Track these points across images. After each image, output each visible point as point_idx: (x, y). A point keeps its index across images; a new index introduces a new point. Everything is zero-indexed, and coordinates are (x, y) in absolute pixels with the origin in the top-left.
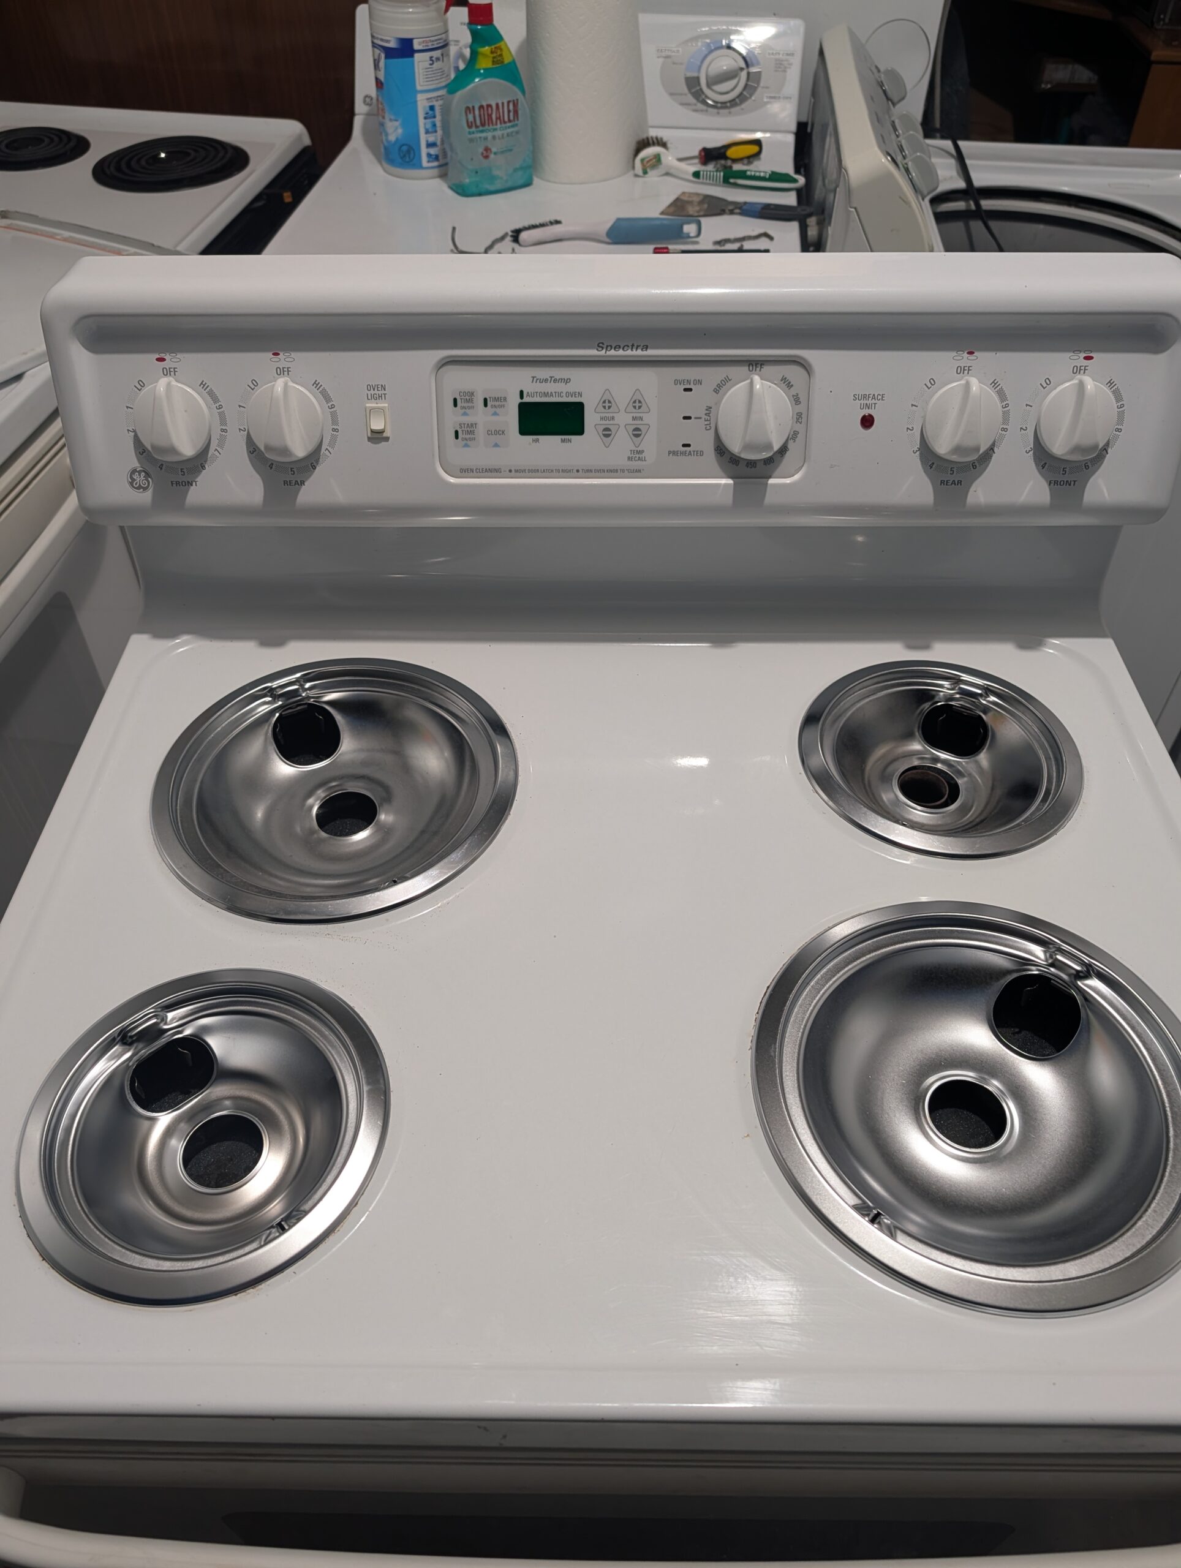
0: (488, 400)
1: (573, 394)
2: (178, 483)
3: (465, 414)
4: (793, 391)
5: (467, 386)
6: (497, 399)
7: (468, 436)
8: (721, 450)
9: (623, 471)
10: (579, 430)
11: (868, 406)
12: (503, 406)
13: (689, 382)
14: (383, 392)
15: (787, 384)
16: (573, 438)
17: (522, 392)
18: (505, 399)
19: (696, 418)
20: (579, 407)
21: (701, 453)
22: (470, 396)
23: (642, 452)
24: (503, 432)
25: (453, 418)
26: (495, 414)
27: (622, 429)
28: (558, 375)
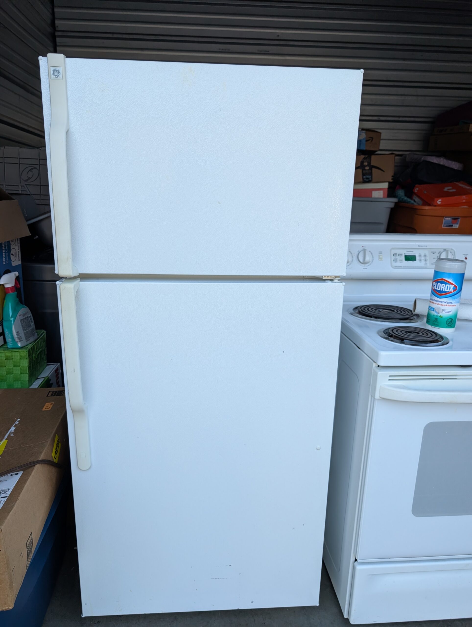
0: (399, 255)
3: (395, 257)
6: (401, 254)
7: (396, 261)
9: (424, 267)
10: (415, 260)
11: (466, 256)
12: (401, 256)
13: (434, 252)
20: (415, 256)
22: (396, 254)
23: (426, 264)
24: (402, 260)
26: (401, 257)
27: (423, 260)
28: (411, 251)
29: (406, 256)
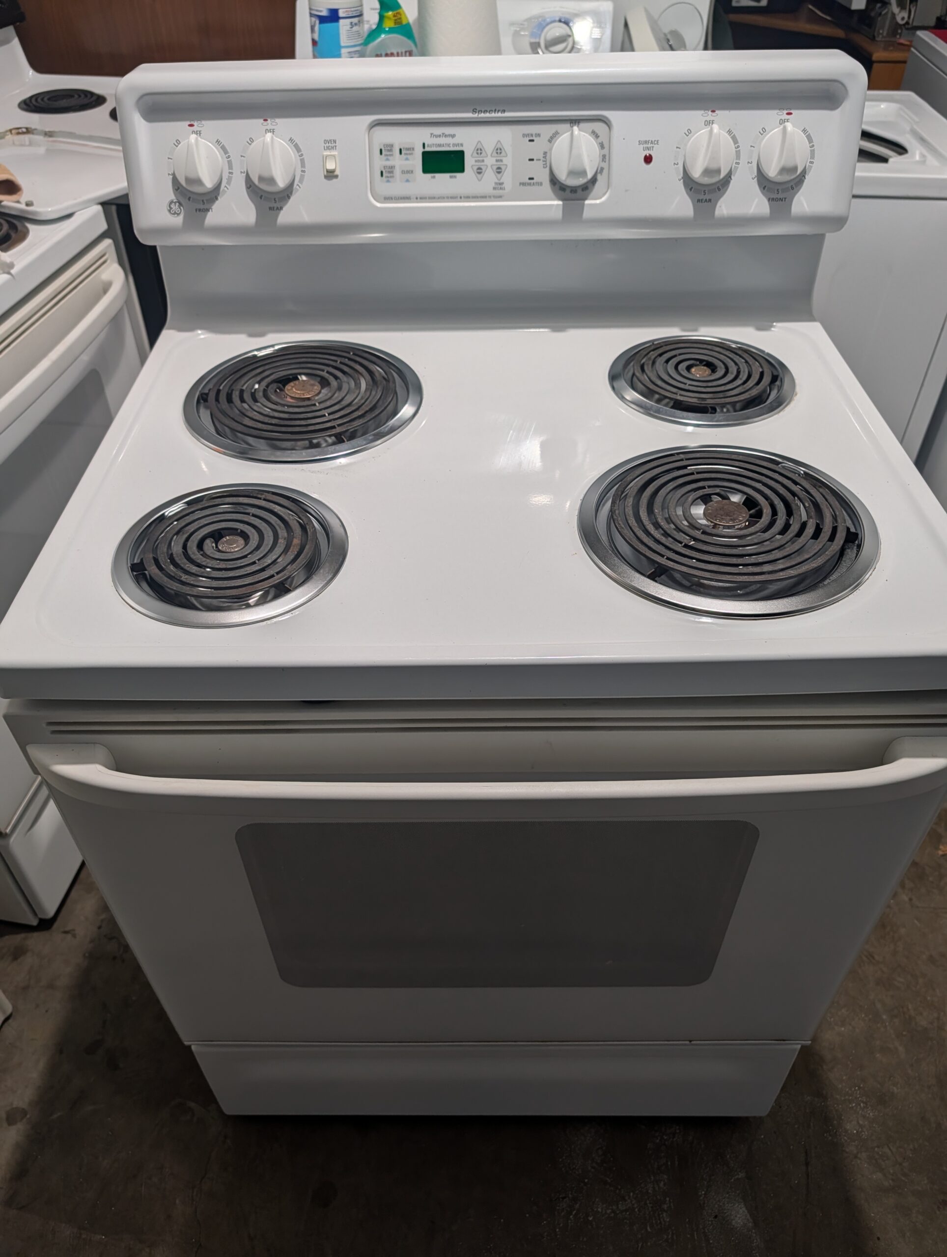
0: (402, 150)
1: (457, 145)
2: (200, 210)
3: (387, 160)
4: (600, 140)
5: (388, 141)
8: (554, 181)
9: (490, 197)
10: (462, 170)
11: (648, 149)
13: (532, 135)
14: (334, 145)
15: (595, 135)
16: (458, 175)
17: (424, 145)
18: (413, 149)
19: (537, 160)
20: (461, 154)
21: (541, 184)
22: (390, 147)
24: (412, 172)
25: (380, 163)
27: (489, 169)
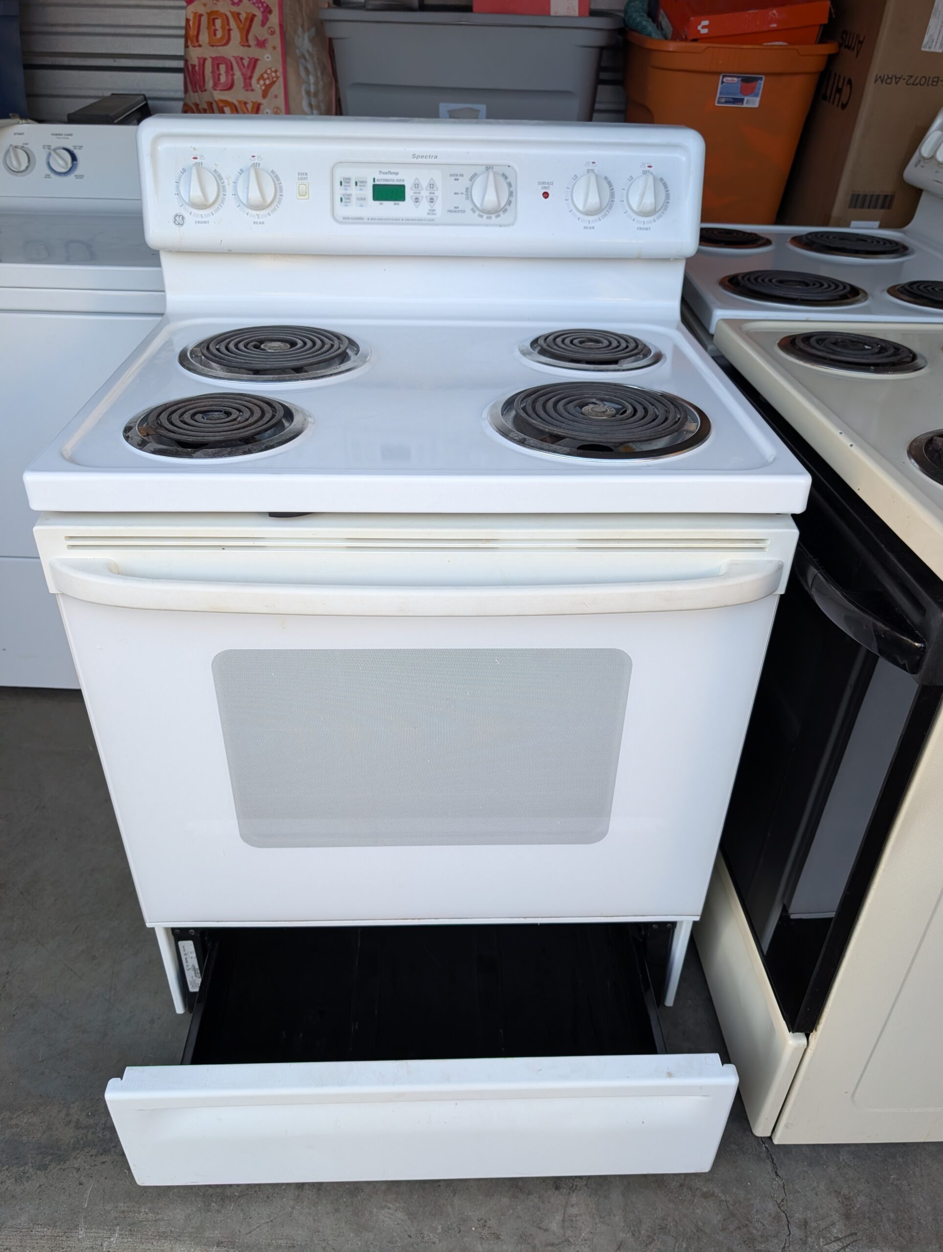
6: (362, 182)
7: (347, 201)
12: (364, 186)
23: (434, 210)
26: (361, 190)
28: (392, 170)
29: (375, 186)
